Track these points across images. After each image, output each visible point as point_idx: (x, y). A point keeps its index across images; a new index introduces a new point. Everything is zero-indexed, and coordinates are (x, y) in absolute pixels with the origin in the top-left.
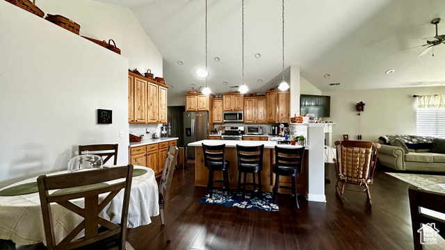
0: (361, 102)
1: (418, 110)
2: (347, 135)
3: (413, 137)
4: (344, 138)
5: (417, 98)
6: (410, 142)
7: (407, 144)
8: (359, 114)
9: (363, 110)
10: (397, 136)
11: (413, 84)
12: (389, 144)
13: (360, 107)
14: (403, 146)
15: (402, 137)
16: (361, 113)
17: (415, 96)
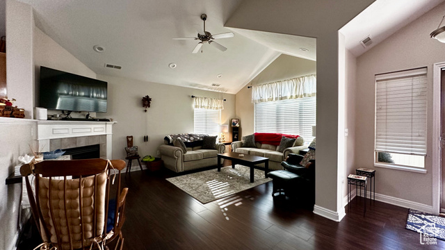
0: (148, 96)
1: (195, 109)
2: (132, 137)
3: (190, 135)
4: (128, 140)
5: (194, 99)
6: (189, 141)
7: (186, 143)
8: (146, 111)
9: (149, 107)
10: (179, 136)
11: (191, 85)
12: (172, 144)
13: (146, 102)
14: (182, 146)
15: (183, 136)
16: (148, 109)
17: (193, 97)
